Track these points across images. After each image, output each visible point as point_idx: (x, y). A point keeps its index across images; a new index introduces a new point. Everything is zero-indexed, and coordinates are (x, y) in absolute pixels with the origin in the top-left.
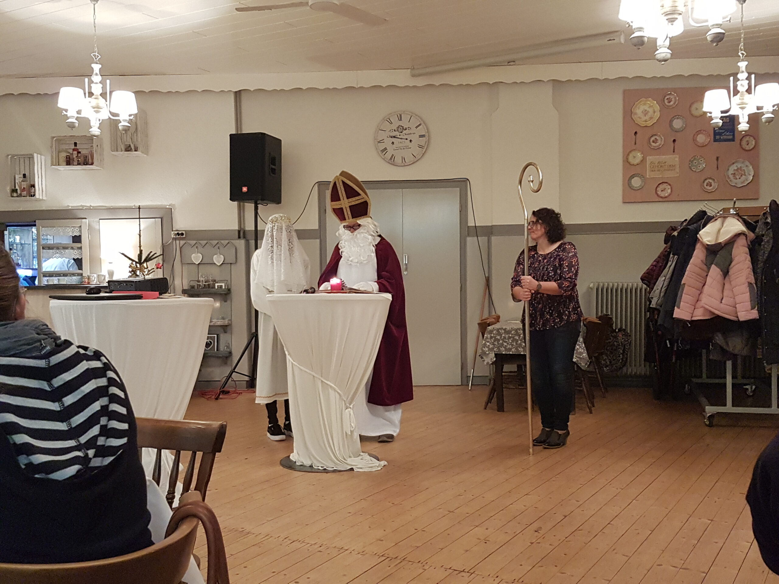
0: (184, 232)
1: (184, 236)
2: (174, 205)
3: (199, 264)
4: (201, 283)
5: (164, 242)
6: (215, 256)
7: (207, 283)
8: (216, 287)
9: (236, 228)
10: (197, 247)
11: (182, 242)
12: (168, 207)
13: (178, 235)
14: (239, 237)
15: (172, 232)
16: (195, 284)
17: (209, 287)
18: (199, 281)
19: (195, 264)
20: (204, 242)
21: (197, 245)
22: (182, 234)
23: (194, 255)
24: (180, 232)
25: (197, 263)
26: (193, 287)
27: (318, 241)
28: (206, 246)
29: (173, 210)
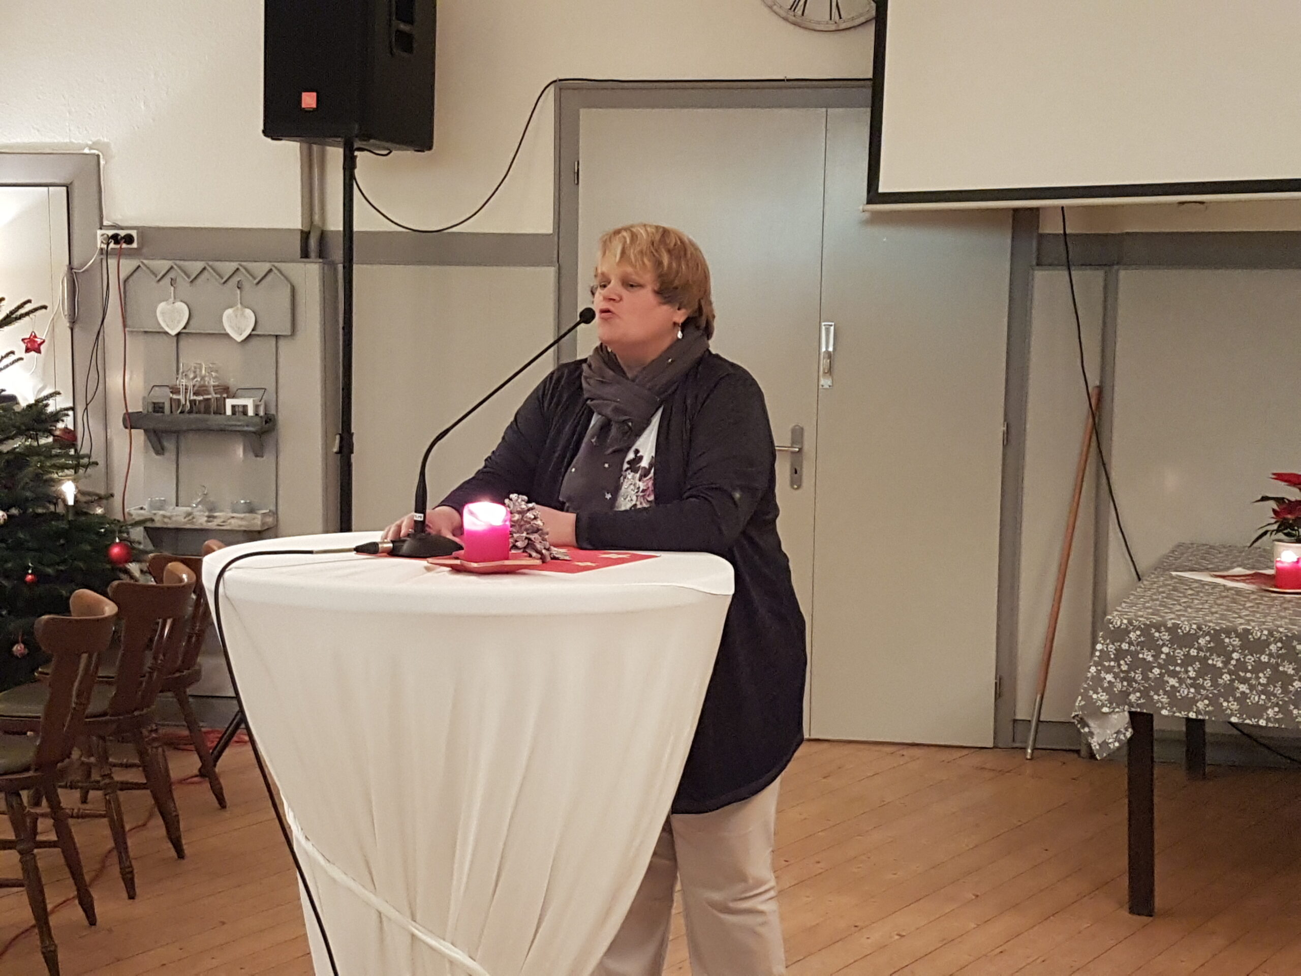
0: (134, 233)
1: (135, 245)
2: (107, 145)
3: (178, 334)
4: (181, 397)
5: (75, 263)
6: (229, 311)
7: (201, 398)
8: (229, 412)
9: (296, 223)
10: (173, 282)
11: (127, 265)
12: (87, 151)
13: (117, 242)
14: (305, 254)
15: (99, 232)
16: (163, 396)
17: (207, 411)
18: (175, 391)
19: (166, 333)
20: (195, 266)
21: (172, 275)
22: (129, 239)
23: (162, 306)
24: (122, 233)
25: (173, 333)
26: (158, 408)
27: (551, 271)
28: (199, 280)
29: (102, 162)
